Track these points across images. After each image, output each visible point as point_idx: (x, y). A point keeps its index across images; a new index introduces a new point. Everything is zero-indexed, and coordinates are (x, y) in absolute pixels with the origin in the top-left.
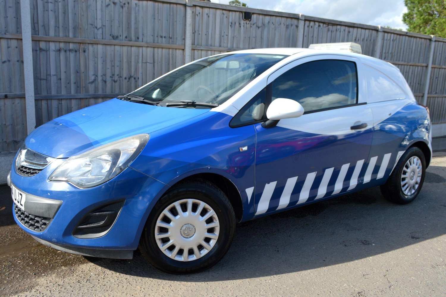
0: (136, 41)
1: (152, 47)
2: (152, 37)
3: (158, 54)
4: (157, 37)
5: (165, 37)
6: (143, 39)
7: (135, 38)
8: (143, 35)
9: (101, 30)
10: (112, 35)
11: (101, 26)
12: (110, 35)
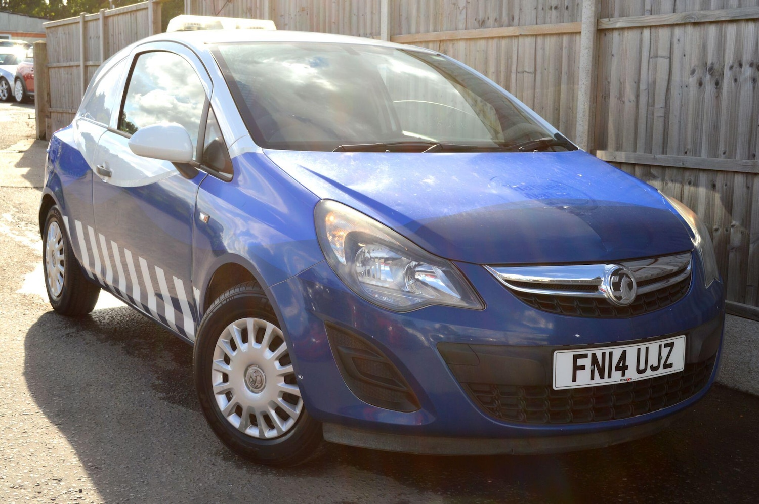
0: (509, 25)
1: (533, 35)
2: (534, 12)
3: (544, 49)
4: (543, 9)
5: (556, 8)
6: (521, 20)
7: (509, 19)
8: (520, 9)
9: (464, 12)
10: (477, 20)
11: (464, 5)
12: (476, 19)
